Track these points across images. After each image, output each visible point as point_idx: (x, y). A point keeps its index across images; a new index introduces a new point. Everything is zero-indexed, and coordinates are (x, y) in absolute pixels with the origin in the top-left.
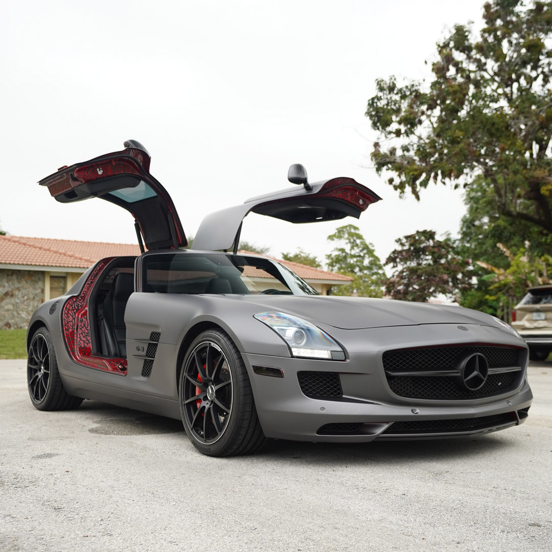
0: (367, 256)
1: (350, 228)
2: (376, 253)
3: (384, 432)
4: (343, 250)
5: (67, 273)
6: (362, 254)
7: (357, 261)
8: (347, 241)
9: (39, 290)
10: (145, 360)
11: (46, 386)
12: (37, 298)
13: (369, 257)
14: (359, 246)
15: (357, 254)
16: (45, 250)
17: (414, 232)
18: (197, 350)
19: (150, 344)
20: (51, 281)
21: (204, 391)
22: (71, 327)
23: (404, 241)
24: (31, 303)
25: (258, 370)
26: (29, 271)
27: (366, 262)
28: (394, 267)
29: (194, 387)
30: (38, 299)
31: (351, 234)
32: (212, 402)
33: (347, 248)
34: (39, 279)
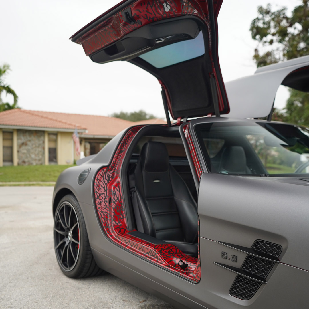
5: (58, 132)
9: (42, 142)
10: (239, 277)
11: (76, 256)
12: (40, 146)
16: (44, 118)
19: (251, 256)
20: (48, 136)
22: (103, 200)
24: (38, 149)
26: (36, 131)
34: (42, 135)
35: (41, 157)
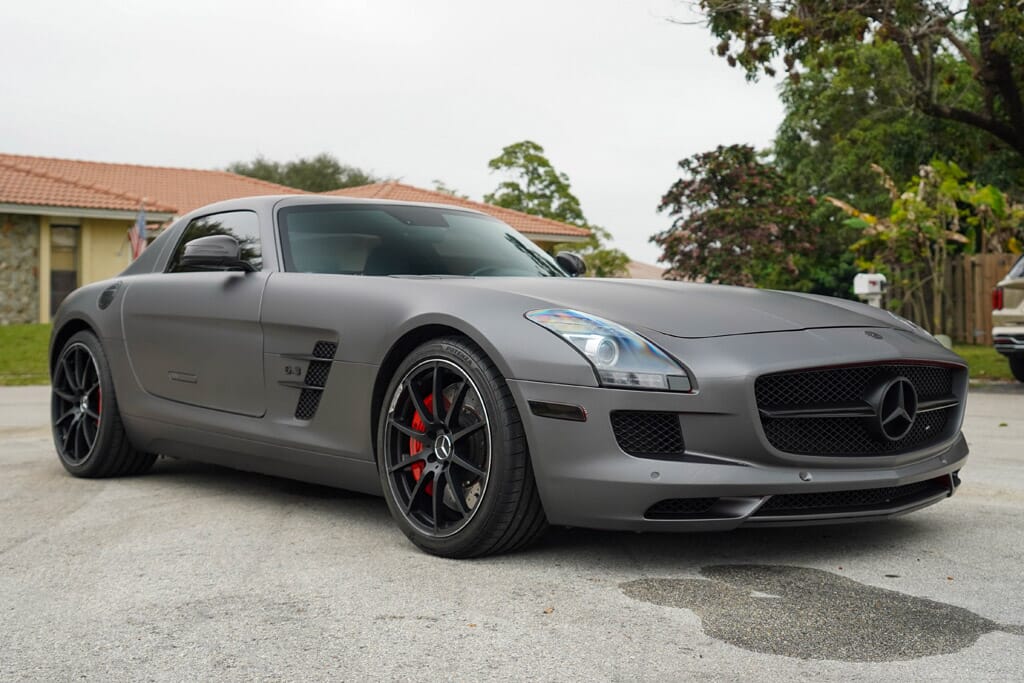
0: (556, 195)
1: (528, 148)
2: (572, 191)
3: (756, 513)
4: (514, 186)
5: (82, 219)
6: (548, 192)
7: (539, 205)
8: (523, 170)
9: (29, 252)
10: (304, 390)
11: (92, 440)
12: (25, 267)
13: (560, 198)
14: (543, 178)
15: (540, 193)
16: (37, 175)
17: (713, 148)
18: (412, 376)
19: (313, 363)
20: (52, 234)
21: (429, 446)
23: (695, 164)
24: (15, 275)
25: (539, 408)
26: (10, 215)
27: (555, 205)
28: (676, 212)
29: (406, 439)
30: (27, 267)
31: (529, 159)
32: (445, 463)
33: (523, 184)
34: (29, 231)
35: (25, 299)
